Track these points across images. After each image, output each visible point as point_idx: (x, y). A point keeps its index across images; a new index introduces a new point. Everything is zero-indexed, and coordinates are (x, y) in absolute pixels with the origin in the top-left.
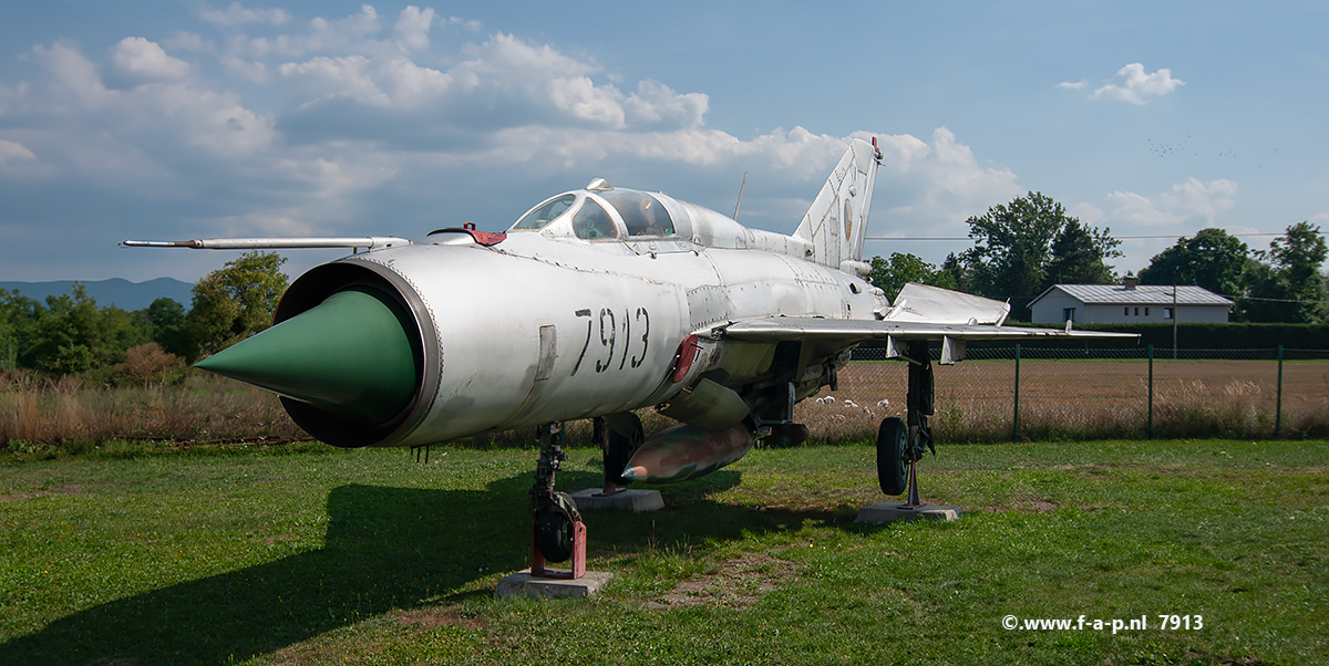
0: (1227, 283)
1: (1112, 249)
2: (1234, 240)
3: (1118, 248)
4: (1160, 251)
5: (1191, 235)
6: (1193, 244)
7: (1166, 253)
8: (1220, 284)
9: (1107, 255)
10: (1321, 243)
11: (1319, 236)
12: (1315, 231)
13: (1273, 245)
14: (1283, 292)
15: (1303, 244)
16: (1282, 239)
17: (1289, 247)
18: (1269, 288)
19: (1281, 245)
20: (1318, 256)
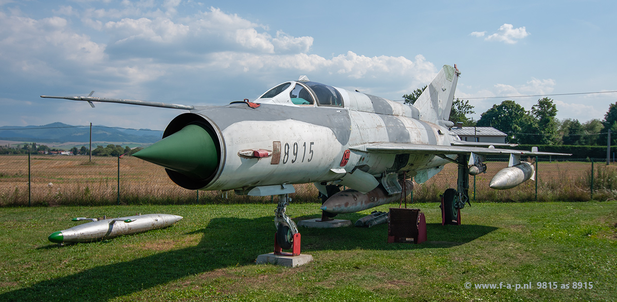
0: (515, 125)
1: (470, 110)
2: (518, 106)
3: (472, 110)
4: (485, 111)
5: (498, 104)
6: (500, 108)
7: (487, 112)
8: (511, 126)
9: (468, 113)
10: (554, 107)
11: (553, 104)
12: (551, 102)
13: (533, 108)
14: (535, 130)
15: (546, 108)
16: (536, 106)
17: (540, 109)
18: (529, 128)
19: (536, 108)
20: (553, 113)
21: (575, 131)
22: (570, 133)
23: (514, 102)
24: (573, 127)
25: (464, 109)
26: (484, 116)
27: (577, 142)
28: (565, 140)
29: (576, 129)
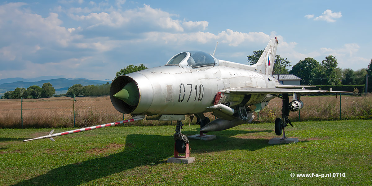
0: (313, 73)
1: (289, 64)
2: (315, 61)
3: (290, 64)
5: (303, 60)
6: (304, 62)
7: (296, 65)
8: (310, 74)
10: (336, 61)
11: (335, 59)
12: (334, 58)
13: (323, 62)
14: (324, 76)
15: (331, 62)
16: (325, 60)
17: (327, 62)
18: (319, 75)
19: (325, 62)
20: (335, 65)
21: (349, 76)
22: (347, 77)
23: (313, 58)
24: (349, 73)
25: (285, 63)
26: (294, 68)
27: (350, 83)
28: (344, 82)
29: (350, 75)
